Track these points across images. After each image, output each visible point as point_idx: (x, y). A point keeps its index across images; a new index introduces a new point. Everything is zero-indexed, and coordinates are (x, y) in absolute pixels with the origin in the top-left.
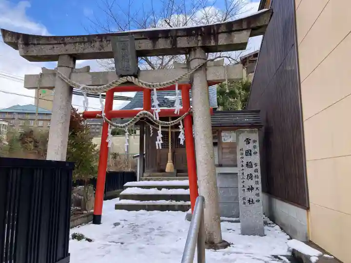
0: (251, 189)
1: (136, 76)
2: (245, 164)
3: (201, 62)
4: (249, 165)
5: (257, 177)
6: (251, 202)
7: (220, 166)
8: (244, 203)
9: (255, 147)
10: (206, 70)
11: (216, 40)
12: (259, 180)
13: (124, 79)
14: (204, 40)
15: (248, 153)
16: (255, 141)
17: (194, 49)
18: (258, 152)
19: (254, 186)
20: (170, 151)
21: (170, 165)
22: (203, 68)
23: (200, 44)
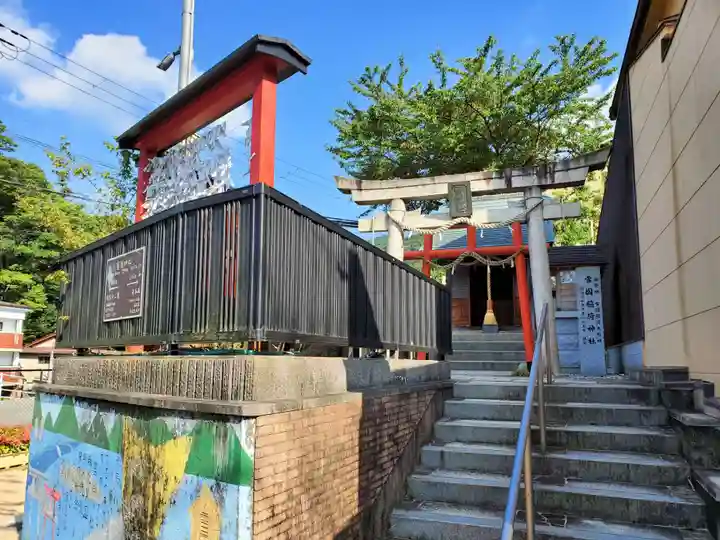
0: (592, 328)
1: (469, 217)
2: (585, 303)
3: (537, 201)
4: (590, 304)
5: (598, 316)
6: (592, 341)
7: (559, 310)
8: (584, 343)
9: (596, 286)
10: (543, 208)
11: (553, 178)
12: (601, 319)
13: (458, 220)
14: (539, 177)
15: (589, 292)
16: (596, 280)
17: (530, 188)
18: (600, 291)
19: (596, 325)
20: (489, 297)
21: (489, 317)
22: (540, 207)
23: (536, 183)
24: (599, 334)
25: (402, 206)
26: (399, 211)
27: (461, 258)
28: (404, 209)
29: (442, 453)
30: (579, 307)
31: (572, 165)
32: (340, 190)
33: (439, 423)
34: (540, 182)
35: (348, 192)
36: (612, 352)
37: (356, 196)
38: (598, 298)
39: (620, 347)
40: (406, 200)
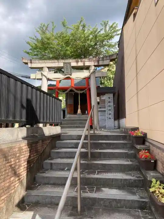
0: (110, 114)
1: (71, 75)
2: (108, 106)
4: (109, 106)
5: (112, 110)
6: (110, 118)
7: (100, 108)
8: (107, 119)
9: (111, 100)
10: (95, 73)
13: (67, 76)
15: (109, 102)
16: (112, 98)
18: (113, 102)
19: (111, 113)
20: (79, 105)
21: (79, 111)
22: (94, 73)
23: (93, 64)
24: (112, 116)
25: (47, 70)
26: (46, 72)
27: (69, 90)
28: (48, 71)
29: (51, 164)
30: (106, 107)
31: (105, 59)
32: (23, 62)
33: (53, 151)
34: (94, 64)
35: (26, 63)
36: (116, 122)
37: (30, 65)
38: (112, 104)
39: (119, 120)
40: (48, 68)
